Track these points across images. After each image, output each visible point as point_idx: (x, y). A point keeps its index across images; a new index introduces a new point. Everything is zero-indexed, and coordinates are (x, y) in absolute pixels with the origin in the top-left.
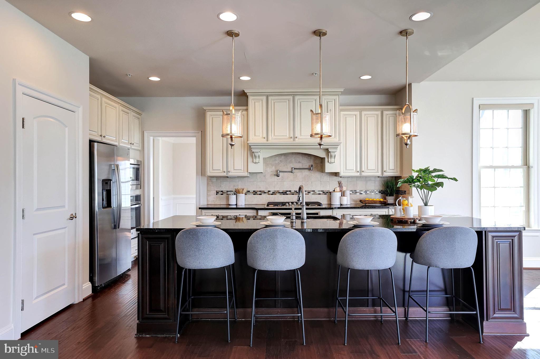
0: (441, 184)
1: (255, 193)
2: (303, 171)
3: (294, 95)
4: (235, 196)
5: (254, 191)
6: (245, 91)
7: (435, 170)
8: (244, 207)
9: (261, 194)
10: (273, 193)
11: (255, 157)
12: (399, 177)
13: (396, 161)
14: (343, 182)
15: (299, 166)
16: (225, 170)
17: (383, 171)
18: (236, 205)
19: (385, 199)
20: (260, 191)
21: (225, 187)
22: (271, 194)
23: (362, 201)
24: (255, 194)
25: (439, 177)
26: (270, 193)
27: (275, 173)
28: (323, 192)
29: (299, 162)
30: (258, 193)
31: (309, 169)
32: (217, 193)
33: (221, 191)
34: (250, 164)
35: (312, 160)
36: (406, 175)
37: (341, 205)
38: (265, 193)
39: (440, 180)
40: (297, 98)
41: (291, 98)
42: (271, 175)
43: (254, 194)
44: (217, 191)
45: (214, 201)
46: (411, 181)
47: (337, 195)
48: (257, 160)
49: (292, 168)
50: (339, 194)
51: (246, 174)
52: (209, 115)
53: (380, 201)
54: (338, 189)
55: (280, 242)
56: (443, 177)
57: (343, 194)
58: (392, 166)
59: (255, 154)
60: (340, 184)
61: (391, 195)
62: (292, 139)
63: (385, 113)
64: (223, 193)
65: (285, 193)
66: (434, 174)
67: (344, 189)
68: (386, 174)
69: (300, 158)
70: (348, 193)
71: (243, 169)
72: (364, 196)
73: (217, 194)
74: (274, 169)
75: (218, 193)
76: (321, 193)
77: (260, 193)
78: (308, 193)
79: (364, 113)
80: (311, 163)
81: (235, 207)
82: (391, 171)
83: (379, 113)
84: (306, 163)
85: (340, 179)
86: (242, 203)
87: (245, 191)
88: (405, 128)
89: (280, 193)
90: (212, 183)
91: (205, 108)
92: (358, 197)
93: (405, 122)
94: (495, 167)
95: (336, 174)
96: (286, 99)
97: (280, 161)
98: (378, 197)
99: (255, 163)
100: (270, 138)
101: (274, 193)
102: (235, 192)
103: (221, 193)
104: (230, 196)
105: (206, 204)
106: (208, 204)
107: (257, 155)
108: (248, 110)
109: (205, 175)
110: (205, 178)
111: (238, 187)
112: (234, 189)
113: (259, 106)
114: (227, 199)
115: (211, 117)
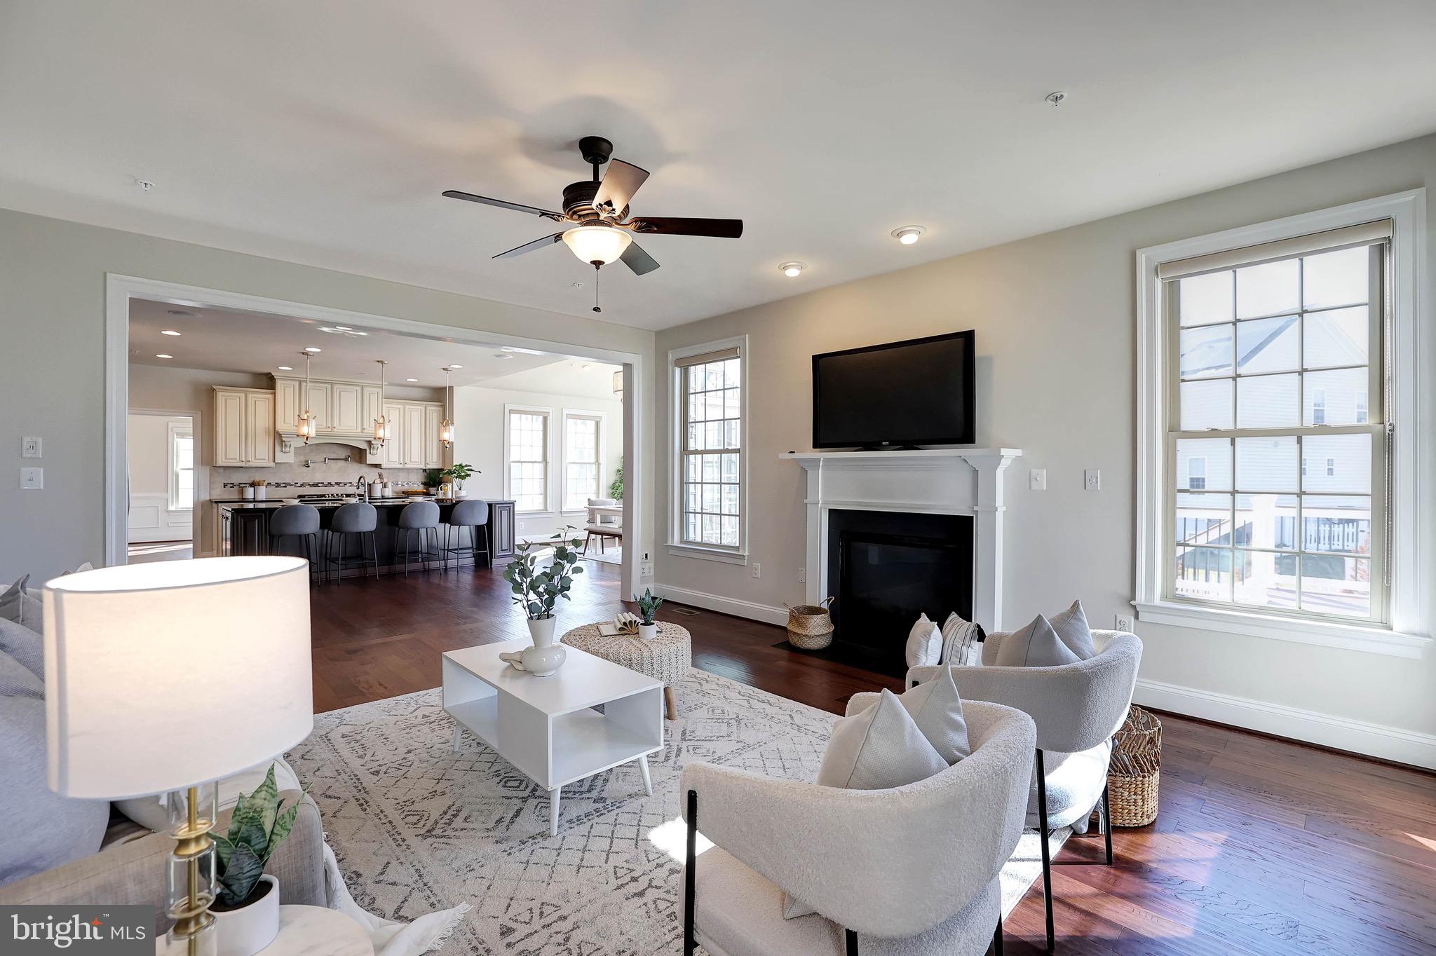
0: (469, 475)
1: (278, 485)
2: (339, 462)
3: (332, 383)
4: (252, 488)
5: (277, 483)
6: (272, 374)
7: (466, 466)
8: (264, 500)
9: (286, 487)
10: (301, 485)
11: (286, 446)
12: (442, 470)
13: (438, 455)
14: (383, 474)
15: (335, 456)
16: (244, 459)
17: (426, 464)
18: (254, 499)
19: (428, 490)
20: (284, 483)
21: (237, 478)
22: (299, 487)
23: (404, 492)
24: (279, 487)
25: (469, 470)
26: (297, 485)
27: (305, 464)
29: (334, 452)
30: (282, 485)
31: (346, 460)
33: (232, 483)
34: (278, 454)
35: (349, 450)
36: (447, 468)
37: (383, 497)
38: (291, 485)
39: (469, 472)
40: (336, 387)
41: (329, 386)
42: (299, 466)
43: (276, 487)
44: (224, 483)
45: (220, 494)
46: (450, 473)
47: (378, 487)
48: (287, 449)
49: (325, 459)
50: (380, 485)
51: (272, 464)
52: (221, 397)
53: (423, 492)
54: (378, 481)
55: (361, 512)
56: (471, 470)
57: (385, 486)
58: (435, 459)
59: (286, 443)
60: (380, 476)
61: (434, 486)
62: (329, 430)
63: (428, 408)
64: (233, 485)
65: (316, 485)
66: (465, 468)
67: (385, 480)
68: (429, 467)
69: (334, 448)
70: (390, 485)
71: (267, 458)
72: (406, 488)
73: (225, 487)
74: (303, 458)
75: (227, 485)
77: (284, 485)
78: (344, 484)
79: (407, 407)
80: (349, 453)
81: (251, 500)
82: (434, 464)
83: (423, 408)
84: (343, 453)
85: (380, 471)
86: (261, 496)
87: (266, 483)
88: (446, 436)
89: (311, 485)
91: (214, 387)
92: (400, 488)
93: (446, 431)
94: (522, 462)
95: (377, 466)
96: (323, 387)
97: (311, 450)
98: (421, 488)
99: (285, 452)
101: (303, 485)
102: (253, 485)
103: (231, 485)
104: (245, 489)
105: (208, 498)
106: (212, 498)
107: (288, 444)
108: (275, 393)
109: (208, 464)
110: (207, 469)
111: (257, 479)
112: (250, 481)
113: (290, 391)
114: (239, 493)
115: (223, 398)
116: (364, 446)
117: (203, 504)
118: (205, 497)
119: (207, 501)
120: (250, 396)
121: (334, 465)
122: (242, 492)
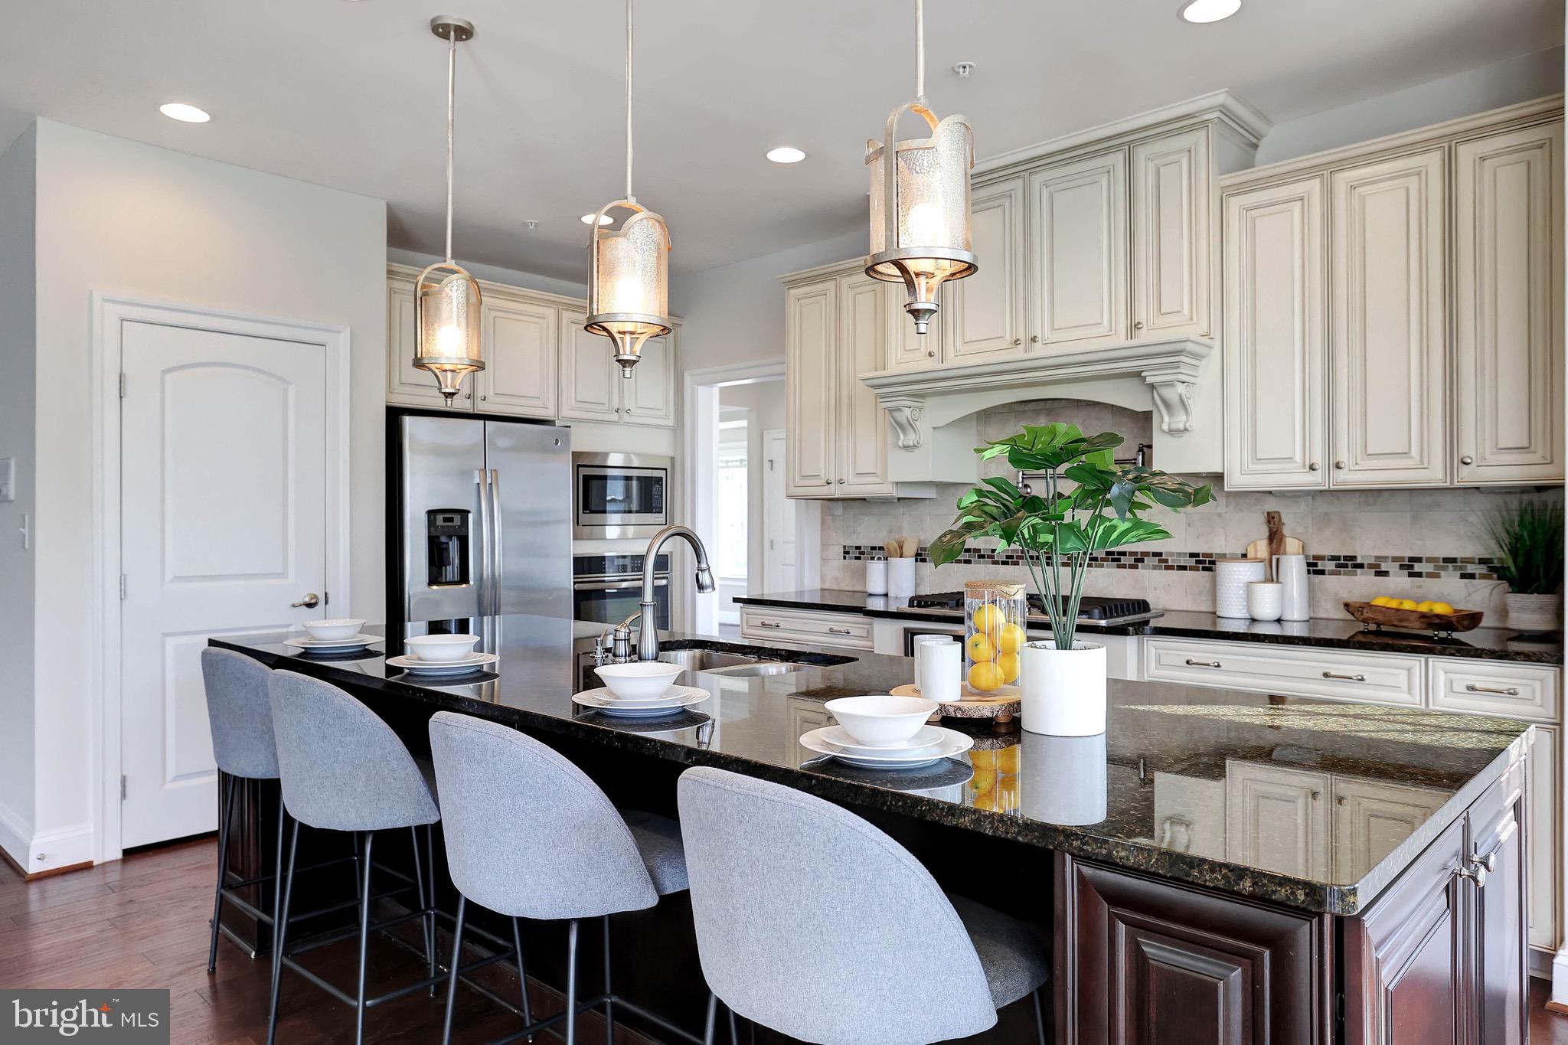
4: (882, 566)
9: (968, 562)
11: (899, 425)
17: (1453, 461)
22: (1003, 563)
23: (1351, 609)
26: (997, 557)
28: (1198, 562)
32: (845, 552)
33: (856, 547)
37: (1248, 620)
38: (982, 557)
41: (1018, 184)
44: (845, 547)
45: (836, 578)
48: (910, 438)
51: (887, 489)
54: (1261, 548)
60: (1271, 524)
63: (1470, 152)
64: (859, 552)
67: (1292, 547)
71: (878, 471)
73: (845, 558)
75: (848, 553)
76: (1192, 562)
77: (966, 556)
78: (1136, 560)
79: (1344, 181)
90: (833, 521)
99: (906, 449)
100: (950, 353)
101: (1012, 557)
106: (823, 587)
115: (798, 305)
116: (1139, 398)
120: (845, 282)
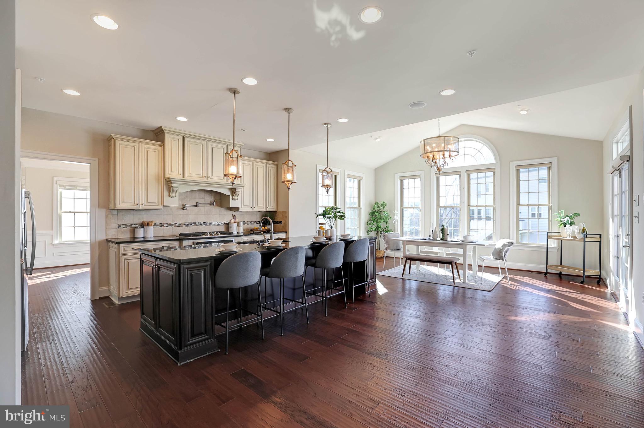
1: (162, 225)
2: (206, 205)
3: (207, 140)
4: (142, 229)
5: (161, 224)
6: (163, 128)
8: (152, 239)
9: (168, 226)
10: (179, 225)
11: (173, 191)
13: (274, 201)
14: (236, 215)
15: (203, 201)
16: (138, 203)
17: (266, 207)
18: (144, 238)
20: (166, 224)
21: (130, 219)
22: (178, 226)
23: (252, 230)
24: (162, 227)
26: (176, 225)
27: (181, 207)
29: (202, 198)
31: (211, 204)
32: (119, 226)
33: (124, 224)
34: (166, 198)
35: (213, 197)
37: (237, 233)
38: (172, 225)
40: (209, 144)
41: (205, 143)
42: (178, 209)
43: (160, 227)
44: (118, 224)
45: (114, 235)
48: (174, 194)
49: (197, 203)
50: (235, 225)
51: (160, 207)
52: (119, 145)
54: (233, 221)
60: (234, 216)
62: (205, 178)
63: (268, 165)
64: (126, 226)
65: (190, 225)
67: (237, 220)
68: (268, 210)
69: (203, 195)
71: (157, 203)
73: (118, 228)
74: (180, 203)
75: (121, 226)
76: (220, 224)
77: (166, 225)
79: (255, 164)
80: (212, 199)
81: (142, 239)
82: (271, 207)
83: (264, 165)
84: (209, 198)
86: (150, 236)
87: (153, 224)
89: (186, 225)
90: (112, 216)
91: (113, 136)
92: (246, 226)
95: (235, 209)
96: (201, 143)
97: (186, 196)
99: (172, 197)
100: (186, 175)
101: (181, 225)
102: (142, 225)
103: (124, 226)
104: (136, 229)
105: (105, 238)
106: (107, 238)
107: (175, 189)
108: (163, 146)
109: (104, 207)
110: (104, 211)
111: (146, 220)
112: (140, 222)
113: (175, 144)
114: (131, 232)
115: (121, 146)
116: (228, 193)
117: (100, 243)
118: (102, 237)
119: (104, 240)
120: (143, 146)
121: (202, 208)
122: (133, 231)
